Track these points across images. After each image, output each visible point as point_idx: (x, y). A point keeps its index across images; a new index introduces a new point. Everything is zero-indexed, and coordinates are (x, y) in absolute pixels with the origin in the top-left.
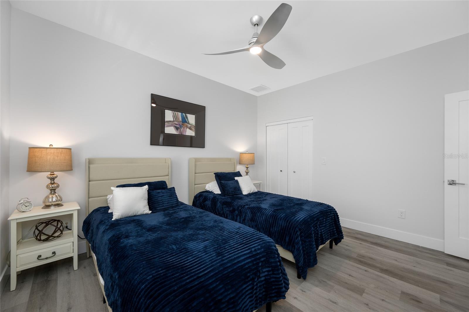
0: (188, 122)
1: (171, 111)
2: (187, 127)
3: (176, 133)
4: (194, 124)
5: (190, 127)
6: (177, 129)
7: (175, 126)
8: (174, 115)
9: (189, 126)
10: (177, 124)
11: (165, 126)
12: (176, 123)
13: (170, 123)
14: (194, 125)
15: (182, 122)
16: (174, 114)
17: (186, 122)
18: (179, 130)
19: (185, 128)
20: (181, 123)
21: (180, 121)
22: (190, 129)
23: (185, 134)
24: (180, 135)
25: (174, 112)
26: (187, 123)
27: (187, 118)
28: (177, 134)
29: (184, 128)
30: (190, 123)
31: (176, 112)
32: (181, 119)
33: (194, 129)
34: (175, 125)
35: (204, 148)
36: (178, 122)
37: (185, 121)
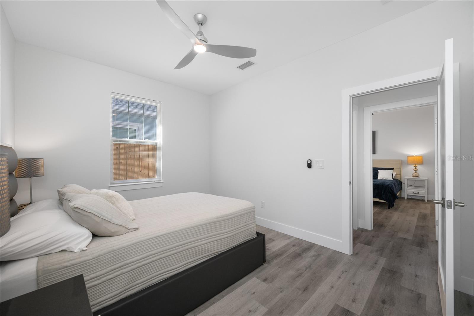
35: (375, 154)
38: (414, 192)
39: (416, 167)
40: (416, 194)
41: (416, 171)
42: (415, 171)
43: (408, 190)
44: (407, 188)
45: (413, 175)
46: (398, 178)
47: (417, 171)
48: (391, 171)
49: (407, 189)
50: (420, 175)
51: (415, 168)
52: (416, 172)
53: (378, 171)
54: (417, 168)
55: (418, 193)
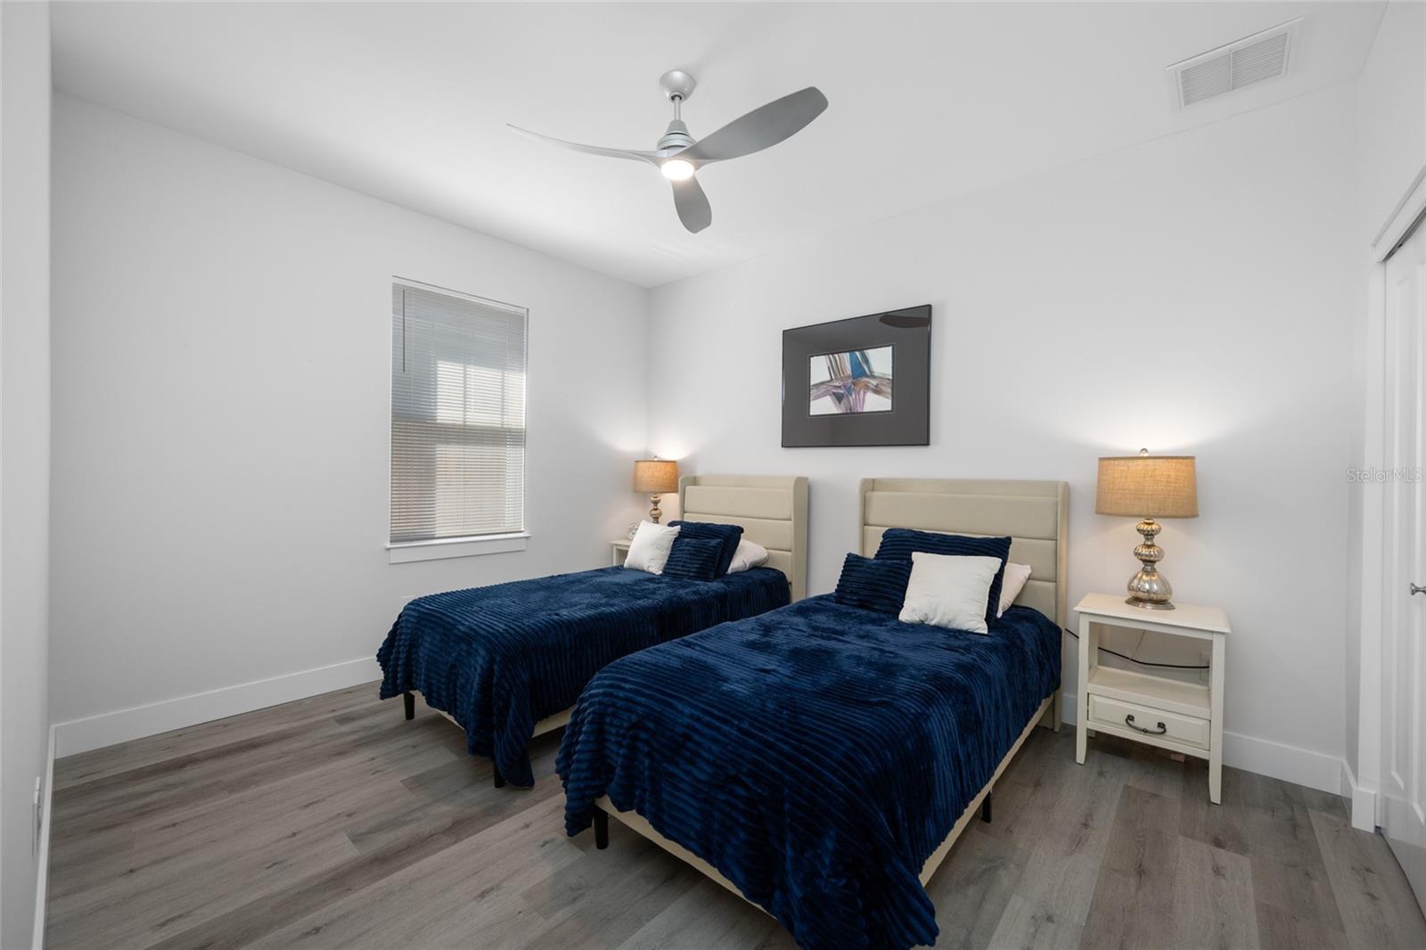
0: (870, 371)
1: (824, 357)
2: (867, 388)
3: (836, 412)
4: (890, 372)
5: (877, 386)
6: (839, 398)
7: (834, 394)
8: (832, 365)
9: (874, 382)
10: (840, 387)
11: (811, 398)
12: (837, 384)
13: (821, 387)
14: (891, 378)
15: (854, 378)
16: (831, 361)
17: (865, 374)
18: (844, 401)
19: (862, 392)
20: (850, 381)
21: (849, 377)
22: (877, 391)
23: (860, 411)
24: (847, 414)
25: (831, 356)
26: (867, 376)
27: (867, 361)
28: (840, 412)
29: (859, 393)
30: (876, 374)
31: (836, 355)
32: (849, 372)
33: (889, 390)
34: (835, 391)
35: (927, 443)
36: (842, 379)
37: (860, 371)
38: (1130, 718)
39: (1149, 535)
40: (1145, 731)
41: (1149, 562)
42: (1144, 561)
43: (1098, 699)
44: (1090, 680)
45: (1130, 589)
46: (1044, 607)
47: (1156, 566)
48: (990, 564)
49: (1090, 687)
50: (1178, 593)
51: (1142, 539)
52: (1154, 570)
53: (916, 556)
54: (1157, 540)
55: (1161, 725)
